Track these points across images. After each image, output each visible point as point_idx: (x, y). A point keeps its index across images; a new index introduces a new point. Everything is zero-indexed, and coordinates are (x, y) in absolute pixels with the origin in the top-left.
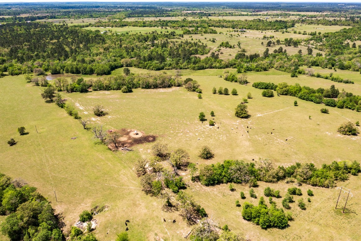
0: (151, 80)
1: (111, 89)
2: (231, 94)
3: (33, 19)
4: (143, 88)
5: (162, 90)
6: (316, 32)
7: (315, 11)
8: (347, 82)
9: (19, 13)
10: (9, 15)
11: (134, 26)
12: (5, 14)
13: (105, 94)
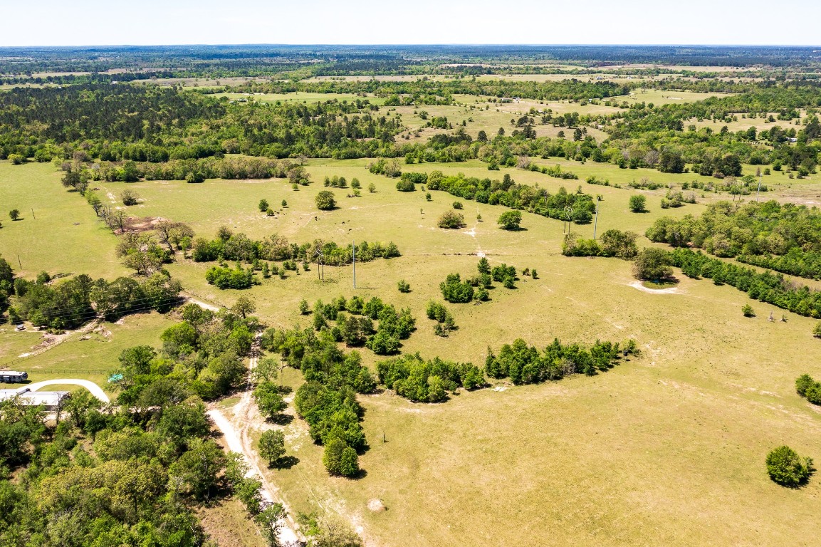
0: (248, 169)
1: (173, 179)
2: (351, 187)
3: (129, 78)
4: (223, 178)
5: (250, 181)
7: (730, 65)
8: (566, 177)
9: (105, 68)
10: (86, 71)
11: (308, 91)
12: (79, 69)
13: (160, 184)
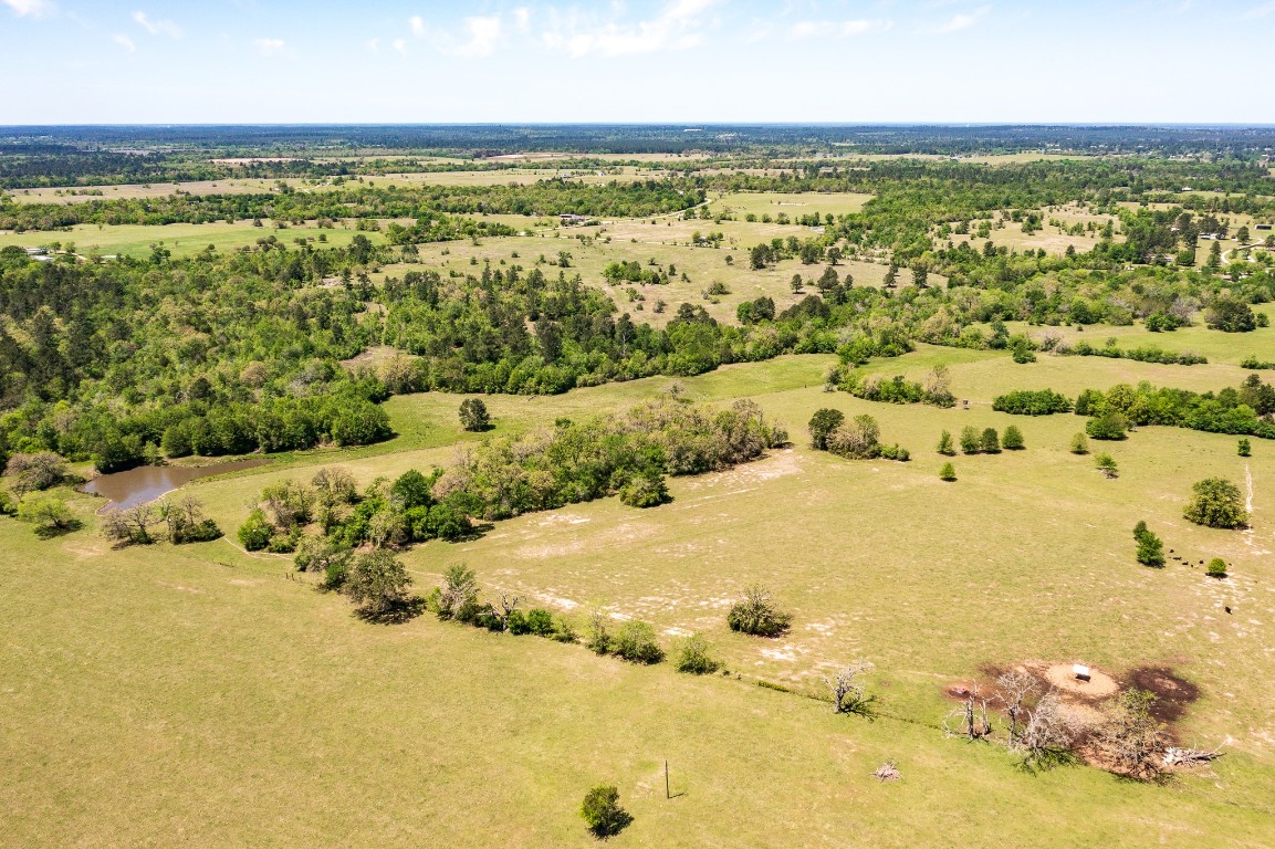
6: (817, 214)
